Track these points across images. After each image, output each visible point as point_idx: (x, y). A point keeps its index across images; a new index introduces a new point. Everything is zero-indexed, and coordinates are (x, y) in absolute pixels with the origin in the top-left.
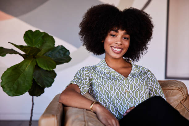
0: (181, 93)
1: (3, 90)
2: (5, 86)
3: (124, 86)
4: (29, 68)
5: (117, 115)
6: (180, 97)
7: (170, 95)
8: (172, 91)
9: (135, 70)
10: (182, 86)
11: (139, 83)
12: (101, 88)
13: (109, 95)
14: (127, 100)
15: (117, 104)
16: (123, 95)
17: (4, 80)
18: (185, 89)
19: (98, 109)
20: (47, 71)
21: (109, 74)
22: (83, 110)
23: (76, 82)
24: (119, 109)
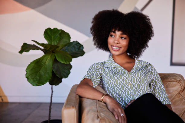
0: (180, 85)
1: (28, 81)
2: (29, 77)
3: (127, 80)
4: (48, 62)
5: (123, 104)
6: (178, 88)
7: (170, 86)
8: (172, 83)
9: (138, 65)
10: (181, 78)
11: (140, 76)
12: (108, 83)
13: (115, 88)
14: (130, 91)
15: (122, 95)
16: (127, 87)
17: (28, 72)
18: (183, 81)
19: (108, 100)
20: (64, 64)
21: (116, 68)
22: (96, 101)
23: (89, 77)
24: (124, 100)
